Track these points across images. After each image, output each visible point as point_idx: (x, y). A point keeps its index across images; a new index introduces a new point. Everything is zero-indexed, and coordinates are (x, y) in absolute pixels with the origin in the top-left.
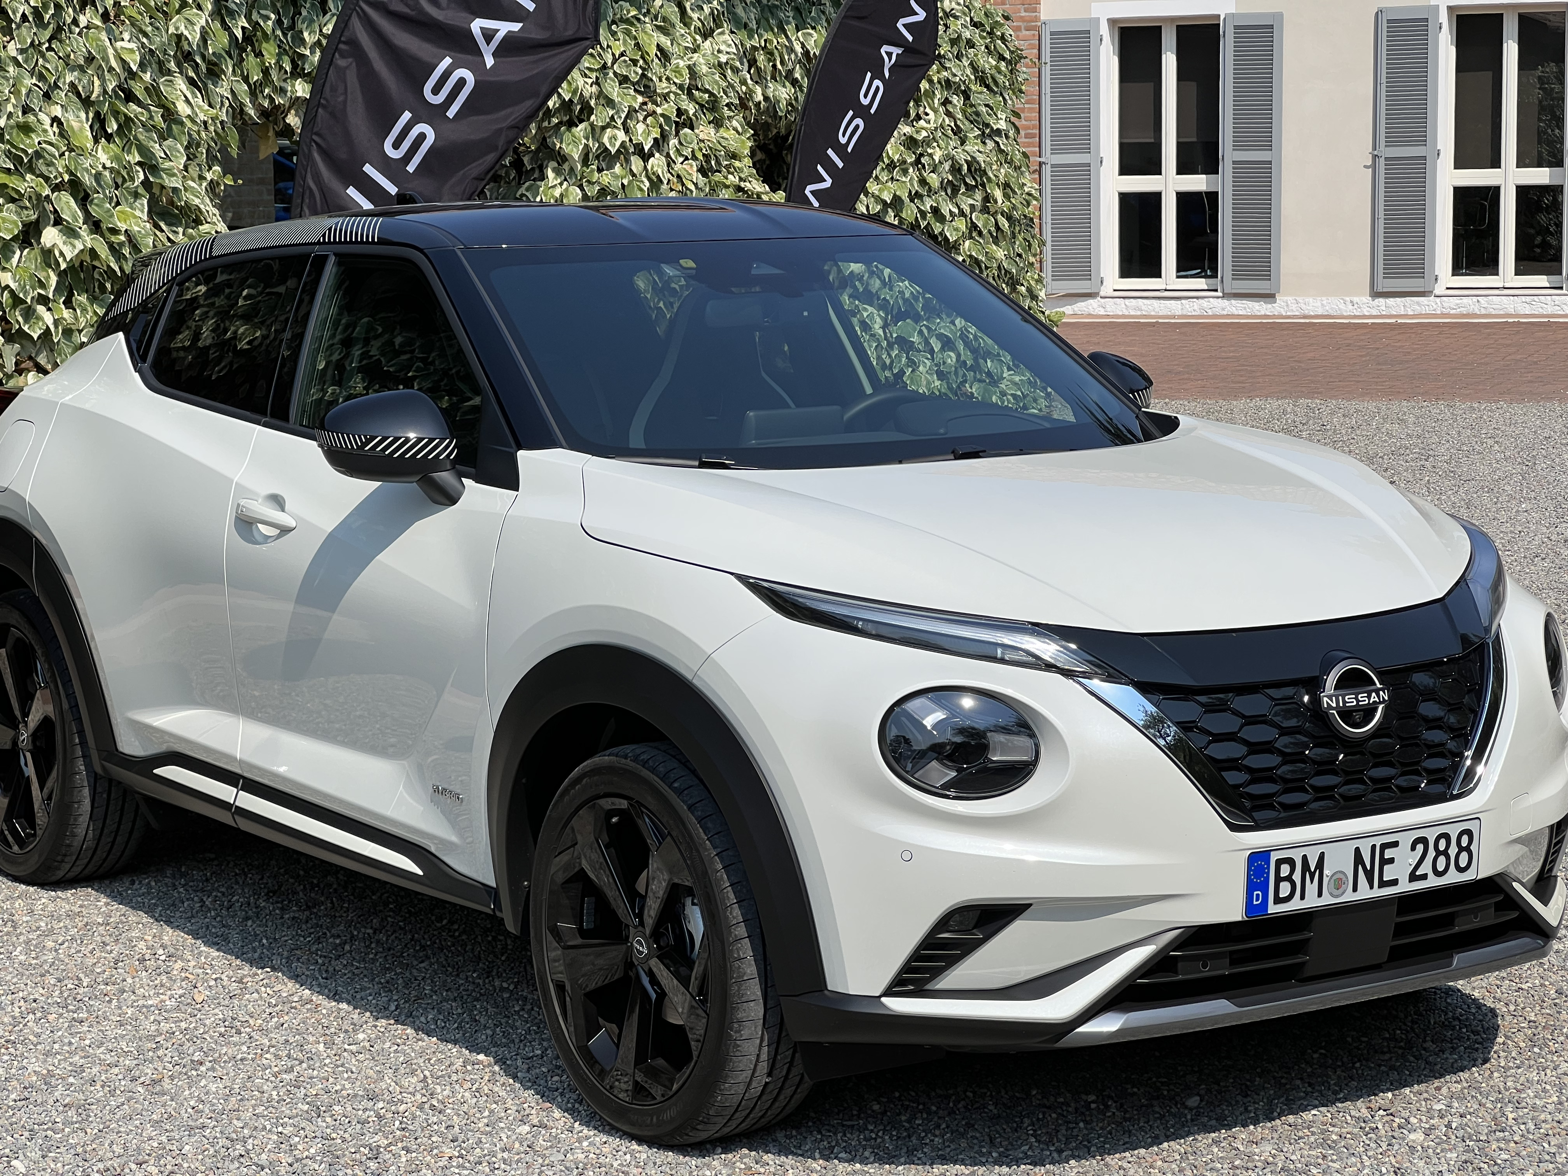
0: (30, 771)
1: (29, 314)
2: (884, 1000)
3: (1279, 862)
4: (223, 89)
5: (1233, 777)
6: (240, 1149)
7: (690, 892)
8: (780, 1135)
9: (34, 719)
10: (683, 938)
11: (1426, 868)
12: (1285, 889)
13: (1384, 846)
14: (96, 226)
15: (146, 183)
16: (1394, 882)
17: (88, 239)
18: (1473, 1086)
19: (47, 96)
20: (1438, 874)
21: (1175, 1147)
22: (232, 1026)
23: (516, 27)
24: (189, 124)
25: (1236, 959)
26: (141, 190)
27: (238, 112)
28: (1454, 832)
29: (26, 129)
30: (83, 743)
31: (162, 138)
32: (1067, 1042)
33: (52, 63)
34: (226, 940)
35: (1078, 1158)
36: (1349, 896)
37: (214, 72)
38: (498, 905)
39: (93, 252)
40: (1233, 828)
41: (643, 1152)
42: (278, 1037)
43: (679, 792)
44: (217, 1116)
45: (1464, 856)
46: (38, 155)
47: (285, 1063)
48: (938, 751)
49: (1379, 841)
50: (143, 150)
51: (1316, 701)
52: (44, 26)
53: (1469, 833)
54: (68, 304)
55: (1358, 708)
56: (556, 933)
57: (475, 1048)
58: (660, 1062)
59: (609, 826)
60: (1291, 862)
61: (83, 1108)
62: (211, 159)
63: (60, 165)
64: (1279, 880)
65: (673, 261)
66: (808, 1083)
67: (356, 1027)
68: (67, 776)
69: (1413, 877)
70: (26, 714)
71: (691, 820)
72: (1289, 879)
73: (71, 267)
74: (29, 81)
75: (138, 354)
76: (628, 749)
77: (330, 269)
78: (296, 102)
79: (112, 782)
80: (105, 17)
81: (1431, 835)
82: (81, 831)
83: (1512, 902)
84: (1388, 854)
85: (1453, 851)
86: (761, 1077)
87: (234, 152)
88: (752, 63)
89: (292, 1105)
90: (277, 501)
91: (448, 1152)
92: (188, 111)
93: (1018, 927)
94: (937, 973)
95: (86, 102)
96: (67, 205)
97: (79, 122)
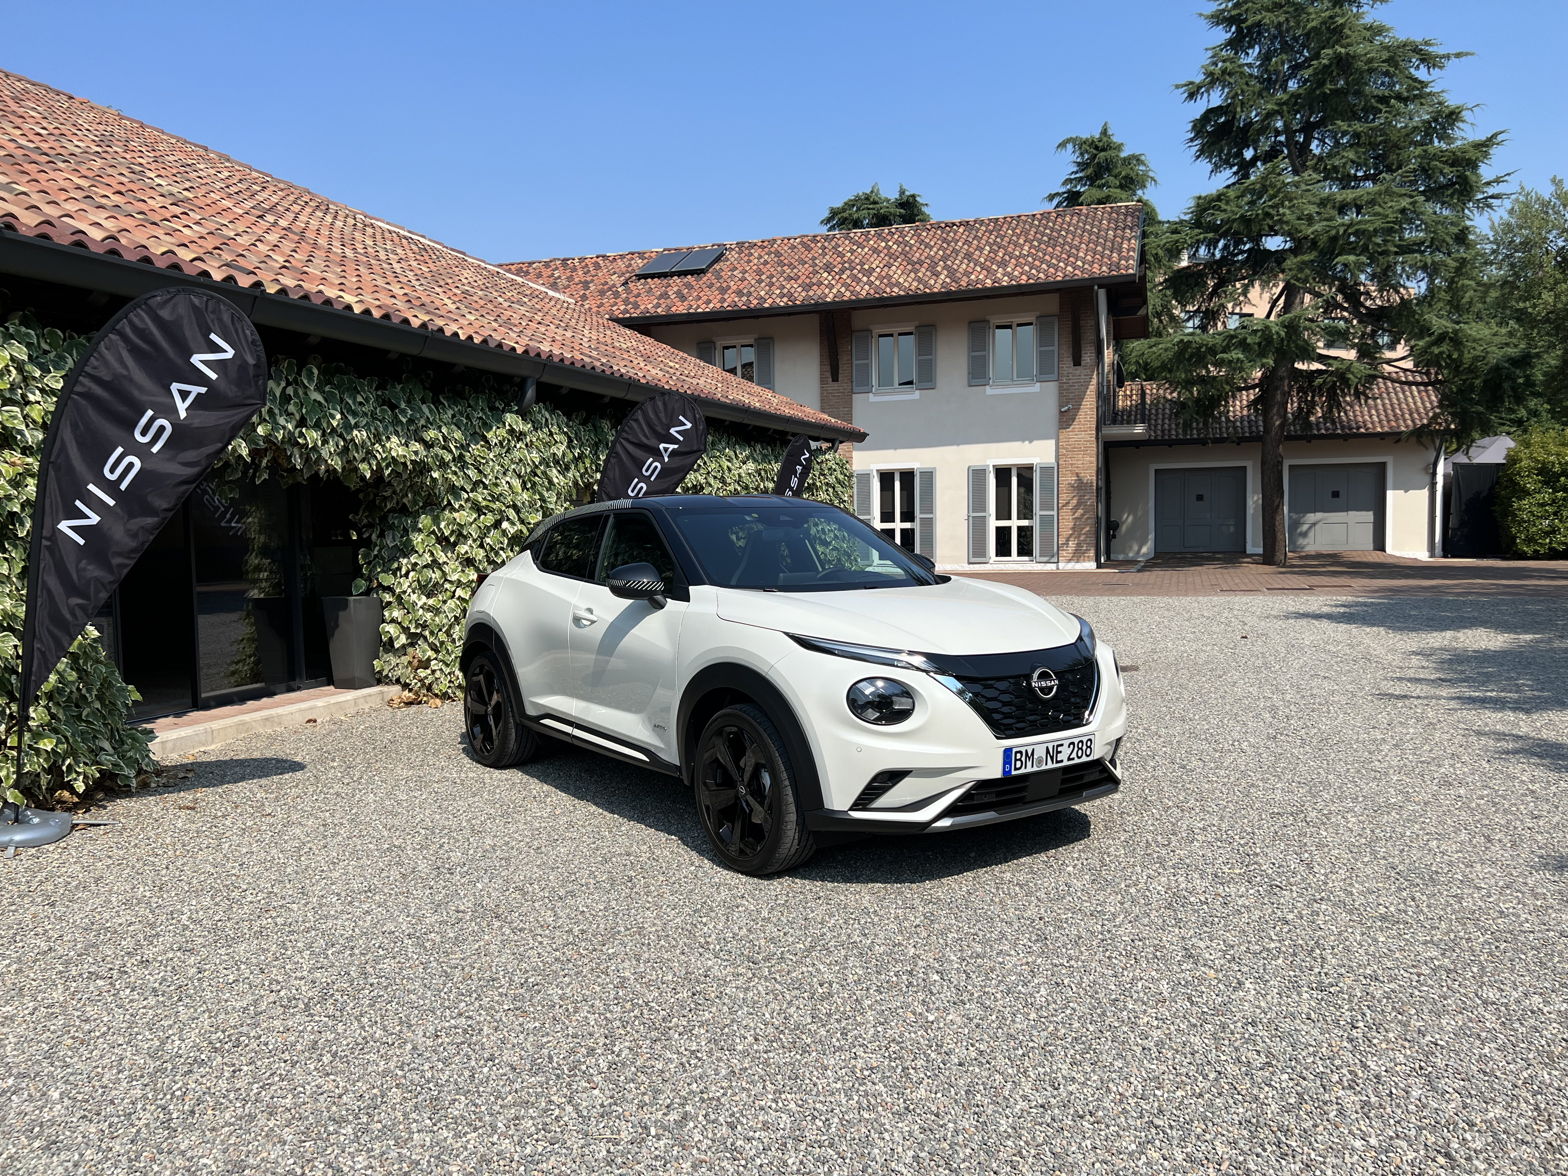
0: (492, 723)
1: (497, 554)
2: (850, 812)
3: (1016, 753)
4: (570, 475)
5: (996, 716)
6: (573, 877)
7: (764, 766)
8: (801, 870)
9: (493, 703)
10: (760, 787)
11: (1074, 755)
12: (1018, 764)
13: (1058, 746)
14: (522, 522)
15: (541, 506)
16: (1062, 761)
17: (519, 526)
18: (1087, 846)
19: (504, 474)
20: (1079, 758)
21: (970, 874)
22: (571, 825)
23: (676, 446)
24: (558, 486)
25: (998, 794)
26: (539, 509)
27: (576, 483)
28: (1085, 739)
29: (496, 485)
30: (512, 711)
31: (548, 491)
32: (927, 831)
33: (506, 461)
34: (568, 789)
35: (930, 880)
36: (1044, 767)
37: (567, 468)
38: (681, 774)
39: (521, 531)
40: (998, 738)
41: (744, 878)
42: (589, 829)
43: (759, 724)
44: (564, 863)
45: (1089, 750)
46: (501, 495)
47: (592, 840)
48: (870, 704)
49: (1056, 744)
50: (540, 494)
51: (1029, 684)
52: (503, 447)
53: (1090, 740)
54: (512, 550)
55: (1047, 687)
56: (705, 784)
57: (670, 833)
58: (751, 839)
59: (729, 739)
60: (1021, 752)
61: (507, 859)
62: (566, 500)
63: (509, 499)
64: (1016, 760)
65: (749, 515)
66: (815, 847)
67: (621, 825)
68: (506, 724)
69: (1069, 759)
70: (490, 700)
71: (765, 736)
72: (1020, 760)
73: (513, 536)
74: (497, 468)
75: (535, 558)
76: (737, 706)
77: (611, 520)
78: (597, 481)
79: (524, 726)
80: (527, 445)
81: (1076, 741)
82: (511, 746)
83: (1106, 770)
84: (1060, 749)
85: (1084, 748)
86: (796, 846)
87: (574, 497)
88: (760, 474)
89: (595, 858)
90: (590, 611)
91: (661, 878)
92: (558, 481)
93: (907, 781)
94: (872, 800)
95: (519, 476)
96: (511, 513)
97: (517, 483)
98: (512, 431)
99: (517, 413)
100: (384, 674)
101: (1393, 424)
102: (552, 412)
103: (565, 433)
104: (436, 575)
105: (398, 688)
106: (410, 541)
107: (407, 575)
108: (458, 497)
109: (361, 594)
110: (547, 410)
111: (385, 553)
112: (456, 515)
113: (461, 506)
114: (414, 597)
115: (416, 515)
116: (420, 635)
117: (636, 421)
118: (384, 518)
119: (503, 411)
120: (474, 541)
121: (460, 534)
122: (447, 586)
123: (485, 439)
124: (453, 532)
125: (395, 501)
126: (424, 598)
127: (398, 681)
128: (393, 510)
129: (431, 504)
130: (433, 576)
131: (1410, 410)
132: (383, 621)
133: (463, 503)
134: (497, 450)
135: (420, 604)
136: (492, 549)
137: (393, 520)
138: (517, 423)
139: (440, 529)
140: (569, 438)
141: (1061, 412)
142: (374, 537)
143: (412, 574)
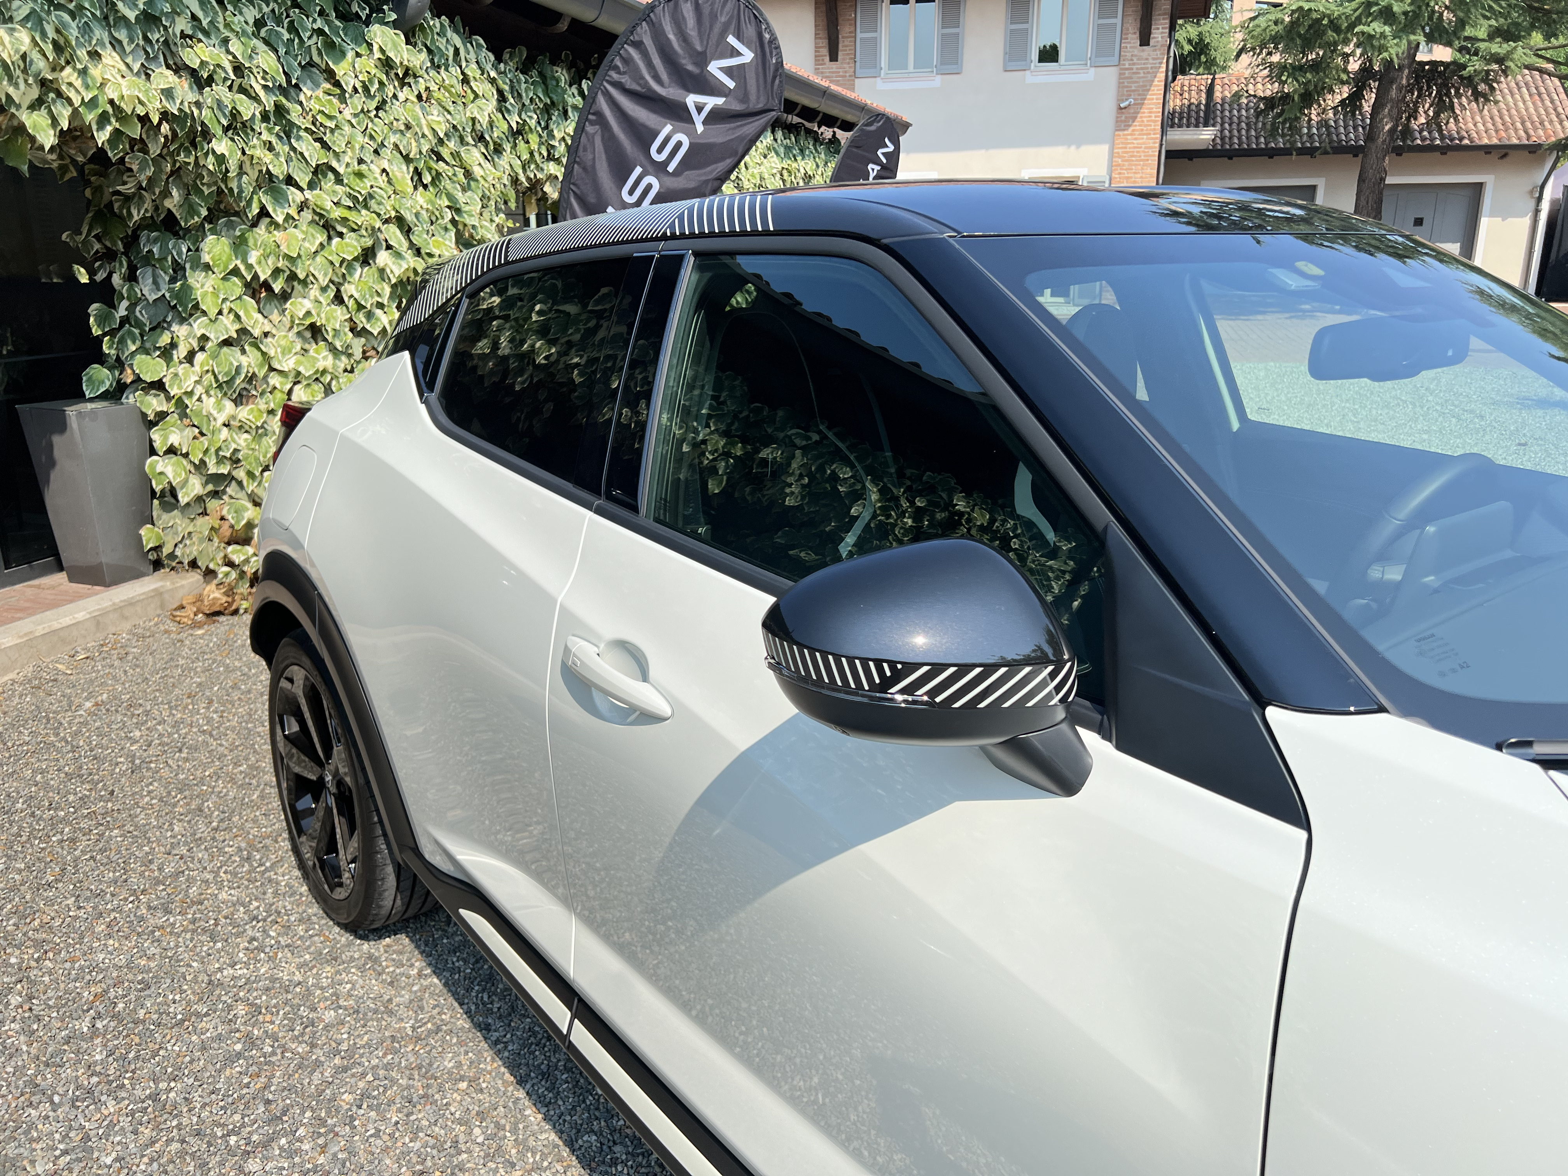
1: (370, 315)
4: (504, 163)
14: (418, 252)
15: (453, 222)
17: (411, 261)
19: (376, 152)
23: (720, 101)
24: (482, 181)
26: (450, 226)
27: (514, 179)
29: (361, 176)
31: (464, 190)
33: (379, 127)
37: (498, 150)
39: (415, 271)
46: (371, 196)
50: (450, 196)
52: (372, 97)
62: (498, 210)
63: (388, 205)
70: (328, 757)
73: (400, 281)
74: (360, 139)
77: (687, 275)
80: (419, 97)
82: (387, 903)
87: (513, 205)
90: (634, 658)
92: (482, 173)
95: (407, 159)
96: (393, 233)
97: (402, 173)
98: (387, 64)
99: (395, 25)
100: (166, 551)
101: (1503, 134)
102: (467, 38)
103: (493, 81)
104: (249, 361)
105: (195, 577)
106: (187, 289)
107: (190, 358)
108: (279, 197)
109: (105, 396)
110: (456, 31)
111: (140, 313)
112: (278, 235)
113: (288, 217)
114: (209, 403)
115: (196, 234)
116: (229, 478)
117: (638, 45)
118: (132, 241)
119: (367, 23)
120: (324, 289)
121: (293, 277)
122: (275, 380)
123: (330, 75)
124: (277, 272)
125: (148, 205)
126: (229, 405)
127: (193, 564)
128: (147, 224)
129: (228, 213)
130: (244, 360)
131: (1521, 118)
132: (153, 452)
133: (293, 212)
134: (358, 102)
135: (221, 418)
136: (360, 307)
137: (150, 244)
138: (395, 46)
139: (249, 267)
140: (500, 92)
141: (1121, 108)
142: (116, 280)
143: (200, 357)
